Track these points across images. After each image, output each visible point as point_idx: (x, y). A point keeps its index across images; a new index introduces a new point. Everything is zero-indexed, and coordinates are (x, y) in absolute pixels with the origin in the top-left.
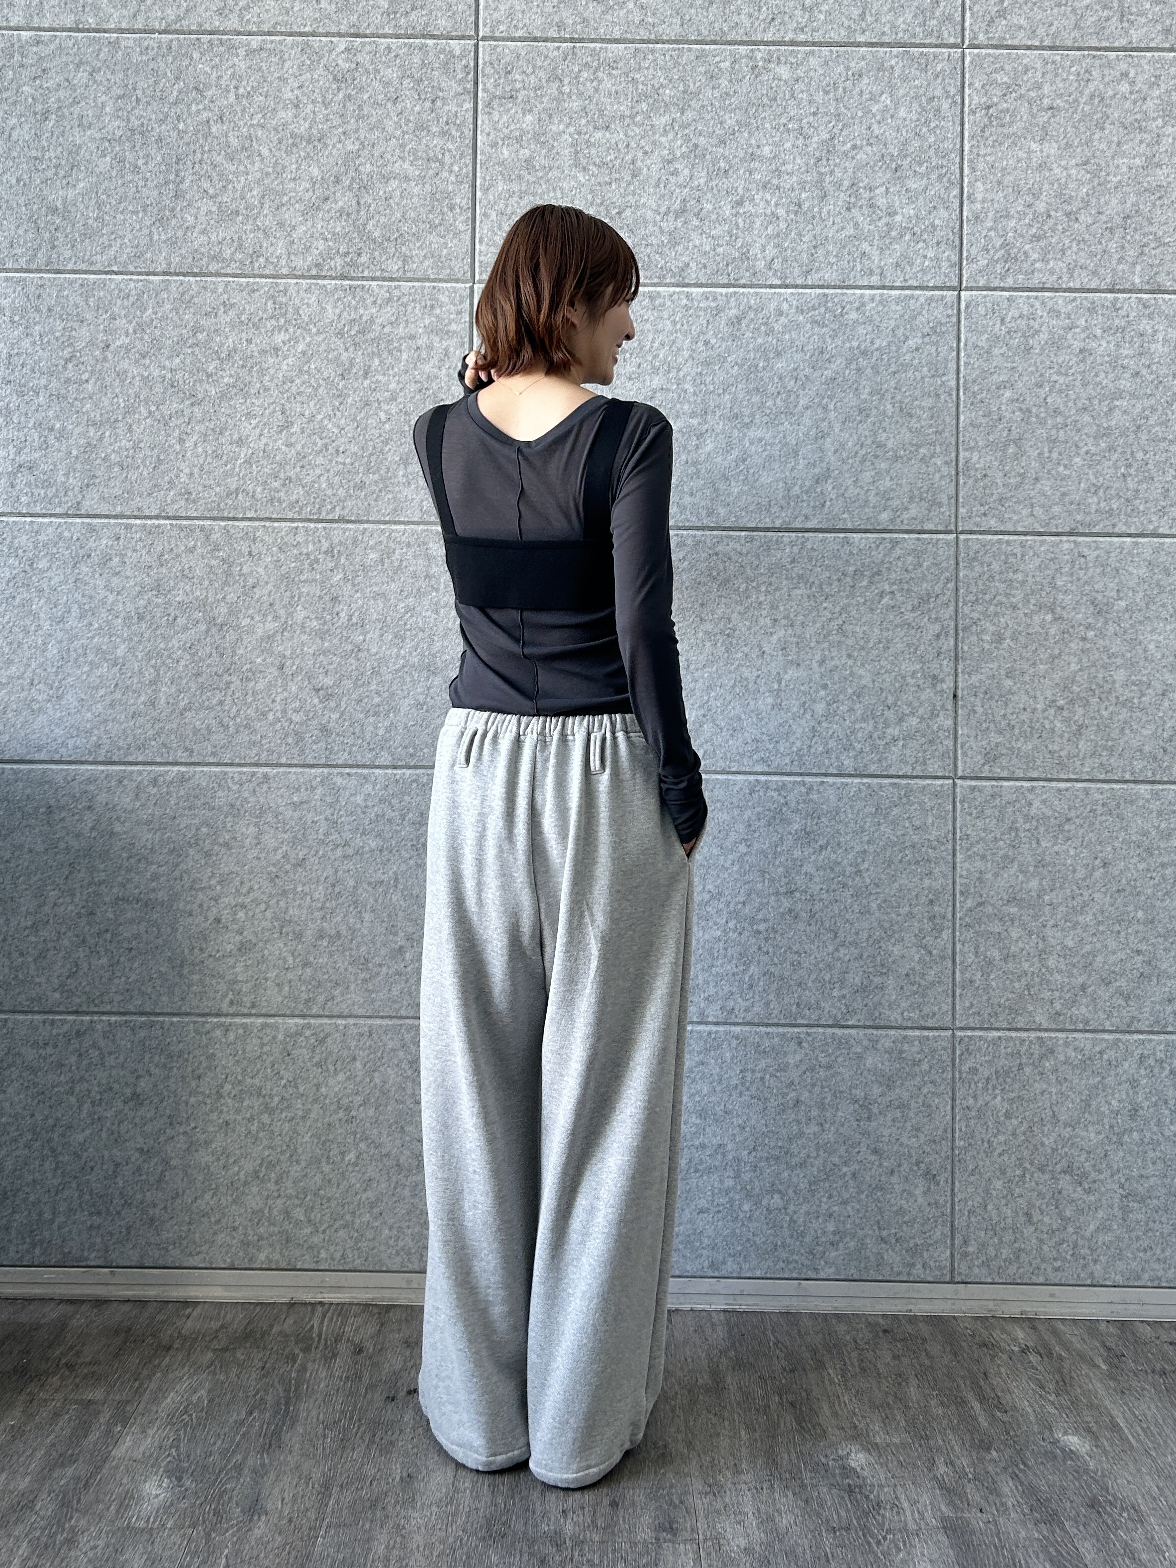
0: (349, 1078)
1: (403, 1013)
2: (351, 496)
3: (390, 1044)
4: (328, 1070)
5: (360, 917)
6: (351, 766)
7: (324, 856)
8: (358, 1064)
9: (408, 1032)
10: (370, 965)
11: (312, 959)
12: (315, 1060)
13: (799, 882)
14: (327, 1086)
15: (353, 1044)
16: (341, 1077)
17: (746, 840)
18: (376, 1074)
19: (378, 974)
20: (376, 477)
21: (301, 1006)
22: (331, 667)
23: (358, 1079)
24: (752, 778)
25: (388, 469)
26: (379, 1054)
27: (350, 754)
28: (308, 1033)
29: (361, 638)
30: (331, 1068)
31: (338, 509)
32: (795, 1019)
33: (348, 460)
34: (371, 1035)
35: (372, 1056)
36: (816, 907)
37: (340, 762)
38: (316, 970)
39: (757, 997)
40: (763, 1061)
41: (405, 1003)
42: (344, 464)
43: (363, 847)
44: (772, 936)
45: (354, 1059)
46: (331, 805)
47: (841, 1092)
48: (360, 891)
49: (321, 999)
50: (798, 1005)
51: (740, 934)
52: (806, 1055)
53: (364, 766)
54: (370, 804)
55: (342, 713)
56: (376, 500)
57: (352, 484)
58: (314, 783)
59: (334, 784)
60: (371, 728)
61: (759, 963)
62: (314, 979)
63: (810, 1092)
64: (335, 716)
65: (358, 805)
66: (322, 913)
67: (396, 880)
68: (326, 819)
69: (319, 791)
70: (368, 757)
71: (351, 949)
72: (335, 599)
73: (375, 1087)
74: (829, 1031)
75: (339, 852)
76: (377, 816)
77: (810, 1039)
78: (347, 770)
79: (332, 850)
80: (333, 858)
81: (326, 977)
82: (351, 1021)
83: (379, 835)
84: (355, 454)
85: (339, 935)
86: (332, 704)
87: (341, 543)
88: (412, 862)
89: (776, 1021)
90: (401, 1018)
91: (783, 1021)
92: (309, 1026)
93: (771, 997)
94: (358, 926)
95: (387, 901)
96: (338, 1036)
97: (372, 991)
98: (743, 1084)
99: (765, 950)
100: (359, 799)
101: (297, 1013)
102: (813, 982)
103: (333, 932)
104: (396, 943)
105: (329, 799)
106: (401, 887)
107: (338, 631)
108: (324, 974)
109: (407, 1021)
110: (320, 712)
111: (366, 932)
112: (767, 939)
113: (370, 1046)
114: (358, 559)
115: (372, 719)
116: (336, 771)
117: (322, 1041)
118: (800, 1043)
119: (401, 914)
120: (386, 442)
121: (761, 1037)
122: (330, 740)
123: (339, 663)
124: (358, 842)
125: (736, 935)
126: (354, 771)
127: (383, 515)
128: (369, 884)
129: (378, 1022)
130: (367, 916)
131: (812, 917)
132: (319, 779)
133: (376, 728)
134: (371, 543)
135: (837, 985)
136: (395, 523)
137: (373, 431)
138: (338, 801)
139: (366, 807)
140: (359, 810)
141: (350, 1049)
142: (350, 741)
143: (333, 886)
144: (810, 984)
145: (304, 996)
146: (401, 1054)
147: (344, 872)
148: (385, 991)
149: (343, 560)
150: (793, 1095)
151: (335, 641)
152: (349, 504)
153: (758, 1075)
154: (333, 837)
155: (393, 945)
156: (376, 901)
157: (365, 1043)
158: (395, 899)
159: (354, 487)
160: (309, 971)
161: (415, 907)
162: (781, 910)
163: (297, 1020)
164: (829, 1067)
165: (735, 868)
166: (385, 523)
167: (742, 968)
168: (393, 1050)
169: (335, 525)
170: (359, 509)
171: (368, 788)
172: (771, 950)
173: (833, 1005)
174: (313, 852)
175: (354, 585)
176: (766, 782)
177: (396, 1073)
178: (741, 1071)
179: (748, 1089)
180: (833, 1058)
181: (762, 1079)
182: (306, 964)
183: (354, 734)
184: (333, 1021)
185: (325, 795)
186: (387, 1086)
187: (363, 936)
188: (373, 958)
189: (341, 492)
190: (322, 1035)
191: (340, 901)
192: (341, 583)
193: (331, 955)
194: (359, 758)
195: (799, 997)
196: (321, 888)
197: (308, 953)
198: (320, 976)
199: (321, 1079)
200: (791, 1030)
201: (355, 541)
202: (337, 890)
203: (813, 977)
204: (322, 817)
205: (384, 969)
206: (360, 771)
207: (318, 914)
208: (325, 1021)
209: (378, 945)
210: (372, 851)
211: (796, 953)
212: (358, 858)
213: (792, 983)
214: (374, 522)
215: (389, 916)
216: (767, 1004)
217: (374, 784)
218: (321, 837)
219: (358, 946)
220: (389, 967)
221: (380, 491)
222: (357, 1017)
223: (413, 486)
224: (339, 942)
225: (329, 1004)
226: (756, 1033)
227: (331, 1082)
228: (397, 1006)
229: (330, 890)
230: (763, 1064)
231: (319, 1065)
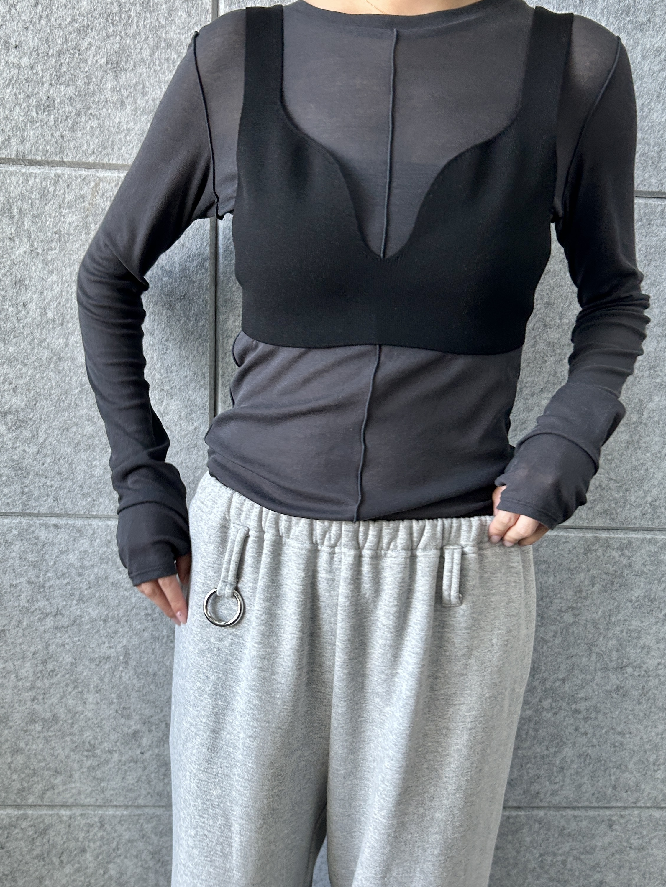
0: (78, 871)
1: (141, 801)
2: (33, 122)
3: (127, 836)
4: (52, 863)
5: (82, 699)
6: (58, 516)
7: (29, 626)
8: (88, 856)
9: (148, 822)
10: (98, 752)
11: (22, 745)
12: (35, 853)
13: (632, 657)
14: (51, 878)
15: (82, 835)
16: (68, 869)
17: (573, 608)
18: (111, 866)
19: (108, 761)
20: (71, 91)
21: (13, 797)
22: (21, 382)
23: (89, 871)
24: (589, 535)
25: (89, 78)
26: (114, 845)
27: (56, 499)
28: (24, 824)
29: (61, 341)
30: (56, 860)
31: (14, 142)
32: (609, 802)
33: (25, 61)
34: (102, 826)
35: (105, 848)
36: (650, 684)
37: (43, 510)
38: (29, 757)
39: (568, 781)
40: (568, 844)
41: (143, 792)
42: (19, 67)
43: (81, 616)
44: (593, 715)
45: (83, 851)
46: (34, 565)
47: (651, 873)
48: (80, 669)
49: (38, 788)
50: (614, 788)
51: (555, 714)
52: (617, 837)
53: (76, 516)
54: (87, 564)
55: (42, 446)
56: (73, 129)
57: (33, 101)
58: (9, 538)
59: (37, 538)
60: (83, 467)
61: (574, 744)
62: (28, 767)
63: (616, 873)
64: (32, 449)
65: (72, 565)
66: (31, 694)
67: (127, 655)
68: (29, 582)
69: (17, 547)
70: (82, 504)
71: (71, 734)
72: (19, 283)
73: (111, 878)
74: (646, 814)
75: (49, 622)
76: (98, 578)
77: (622, 821)
78: (54, 521)
79: (40, 620)
80: (41, 629)
81: (43, 764)
82: (77, 811)
83: (101, 602)
84: (36, 50)
85: (55, 719)
86: (27, 434)
87: (22, 197)
88: (146, 635)
89: (587, 804)
90: (138, 807)
91: (595, 804)
92: (25, 817)
93: (585, 780)
94: (80, 708)
95: (116, 680)
96: (61, 827)
97: (102, 780)
98: (542, 868)
99: (583, 730)
100: (72, 558)
101: (9, 803)
102: (635, 764)
103: (48, 715)
104: (129, 727)
105: (31, 557)
106: (133, 663)
107: (27, 331)
108: (40, 761)
109: (147, 810)
110: (10, 444)
111: (90, 715)
112: (586, 719)
113: (102, 838)
114: (50, 222)
115: (84, 455)
116: (37, 521)
117: (44, 832)
118: (611, 826)
119: (134, 694)
120: (83, 32)
121: (568, 821)
122: (27, 482)
123: (32, 377)
124: (75, 609)
125: (549, 715)
126: (62, 522)
127: (85, 153)
128: (92, 660)
129: (111, 812)
130: (90, 698)
131: (644, 694)
132: (15, 532)
133: (90, 467)
134: (69, 197)
135: (662, 767)
136: (104, 167)
137: (62, 11)
138: (43, 560)
139: (82, 567)
140: (73, 571)
141: (77, 840)
142: (56, 483)
143: (45, 662)
144: (631, 766)
145: (17, 786)
146: (140, 845)
147: (57, 645)
148: (118, 779)
149: (27, 224)
150: (597, 876)
151: (24, 345)
152: (31, 133)
153: (559, 858)
154: (42, 603)
155: (126, 730)
156: (102, 680)
157: (95, 834)
158: (125, 677)
159: (38, 107)
160: (20, 759)
161: (153, 687)
162: (608, 687)
163: (10, 811)
164: (641, 848)
165: (557, 641)
166: (89, 166)
167: (552, 750)
168: (130, 841)
169: (13, 168)
170: (47, 143)
171: (84, 544)
172: (590, 731)
173: (654, 788)
174: (14, 623)
175: (46, 263)
176: (607, 540)
177: (135, 864)
178: (541, 855)
179: (546, 872)
180: (647, 839)
181: (564, 862)
182: (16, 751)
183: (60, 473)
184: (55, 811)
185: (25, 552)
186: (125, 878)
187: (88, 720)
188: (100, 744)
189: (18, 115)
190: (42, 826)
191: (55, 680)
192: (27, 259)
193: (47, 741)
194: (69, 505)
195: (617, 779)
196: (28, 664)
197: (18, 738)
198: (35, 764)
199: (44, 872)
200: (601, 812)
201: (43, 194)
202: (50, 667)
203: (636, 758)
204: (23, 580)
205: (116, 756)
206: (71, 522)
207: (27, 695)
208: (45, 811)
209: (107, 729)
210: (92, 621)
211: (619, 733)
212: (75, 628)
213: (611, 765)
214: (71, 165)
215: (120, 697)
216: (579, 786)
217: (92, 539)
218: (23, 603)
219: (81, 730)
220: (121, 754)
221: (78, 114)
222: (83, 806)
223: (129, 108)
224: (57, 727)
225: (49, 794)
226: (562, 816)
227: (57, 875)
228: (133, 795)
229: (39, 668)
230: (566, 847)
231: (40, 857)
